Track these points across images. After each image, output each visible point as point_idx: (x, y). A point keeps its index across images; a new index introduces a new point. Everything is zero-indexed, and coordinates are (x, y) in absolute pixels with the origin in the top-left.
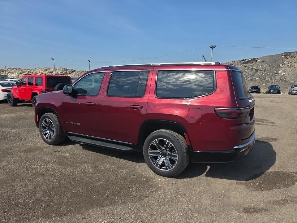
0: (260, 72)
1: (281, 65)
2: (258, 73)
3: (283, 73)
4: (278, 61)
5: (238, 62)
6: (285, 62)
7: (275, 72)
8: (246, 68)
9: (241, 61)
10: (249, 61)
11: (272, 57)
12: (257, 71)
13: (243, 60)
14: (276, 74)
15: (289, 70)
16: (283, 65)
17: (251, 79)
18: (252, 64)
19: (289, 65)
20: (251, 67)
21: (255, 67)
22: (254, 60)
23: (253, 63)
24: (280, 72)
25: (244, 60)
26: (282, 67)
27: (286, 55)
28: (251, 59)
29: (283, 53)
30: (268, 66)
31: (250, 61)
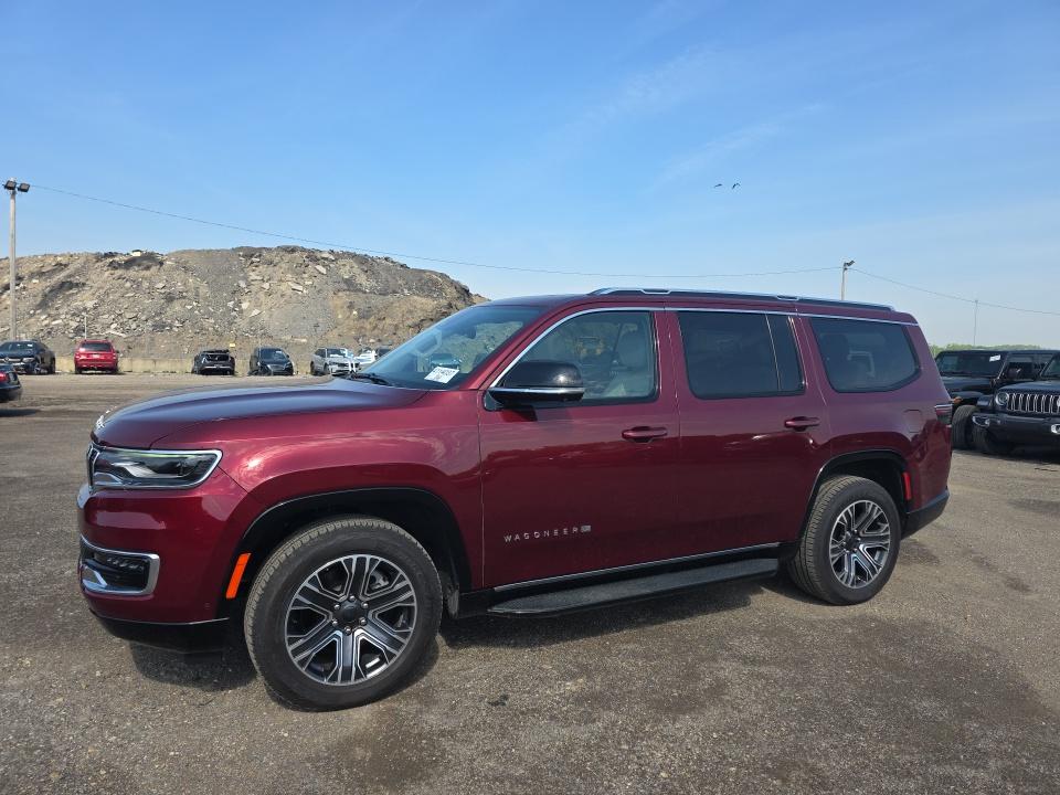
0: (180, 301)
1: (243, 285)
2: (177, 306)
3: (256, 312)
4: (229, 271)
5: (87, 261)
6: (253, 276)
7: (231, 304)
8: (128, 285)
9: (99, 257)
10: (130, 263)
11: (208, 254)
12: (170, 299)
13: (107, 255)
14: (234, 313)
15: (269, 301)
16: (248, 285)
17: (155, 326)
18: (147, 273)
19: (266, 286)
20: (146, 284)
21: (161, 285)
22: (150, 259)
23: (148, 268)
24: (245, 306)
25: (111, 255)
26: (247, 290)
27: (250, 253)
28: (138, 254)
29: (241, 249)
30: (204, 284)
31: (138, 262)
